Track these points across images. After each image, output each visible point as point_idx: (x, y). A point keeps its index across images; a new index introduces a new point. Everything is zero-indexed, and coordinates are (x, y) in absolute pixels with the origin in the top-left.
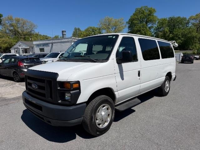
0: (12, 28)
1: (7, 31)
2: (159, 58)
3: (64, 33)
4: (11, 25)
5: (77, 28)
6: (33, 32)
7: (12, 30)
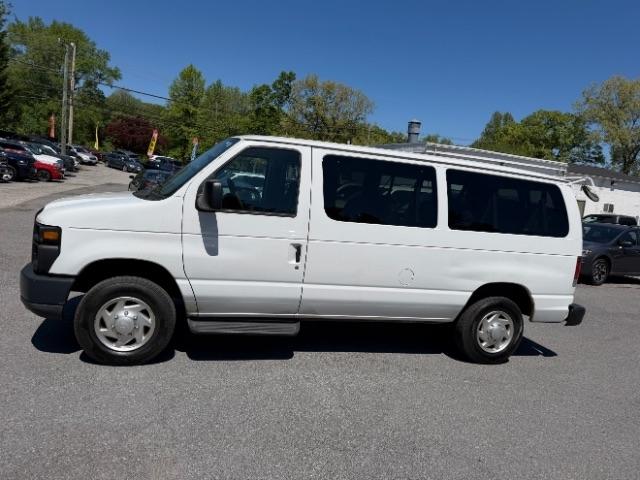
0: (311, 110)
1: (300, 118)
2: (432, 222)
3: (415, 130)
4: (312, 102)
5: (503, 113)
6: (361, 122)
7: (311, 114)
